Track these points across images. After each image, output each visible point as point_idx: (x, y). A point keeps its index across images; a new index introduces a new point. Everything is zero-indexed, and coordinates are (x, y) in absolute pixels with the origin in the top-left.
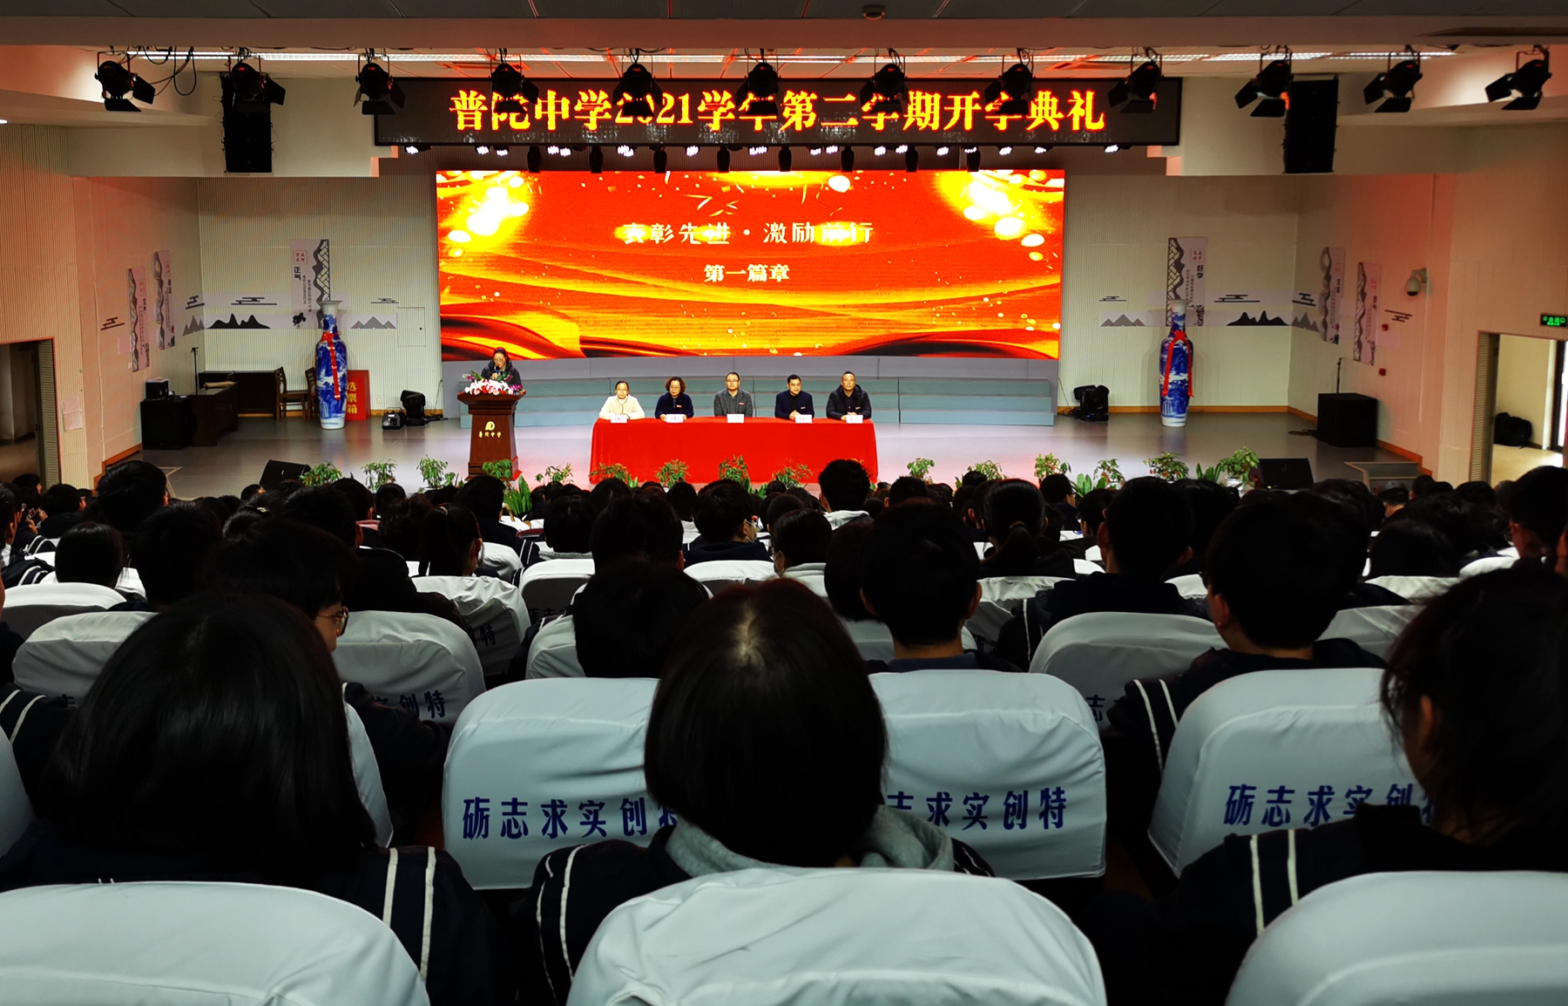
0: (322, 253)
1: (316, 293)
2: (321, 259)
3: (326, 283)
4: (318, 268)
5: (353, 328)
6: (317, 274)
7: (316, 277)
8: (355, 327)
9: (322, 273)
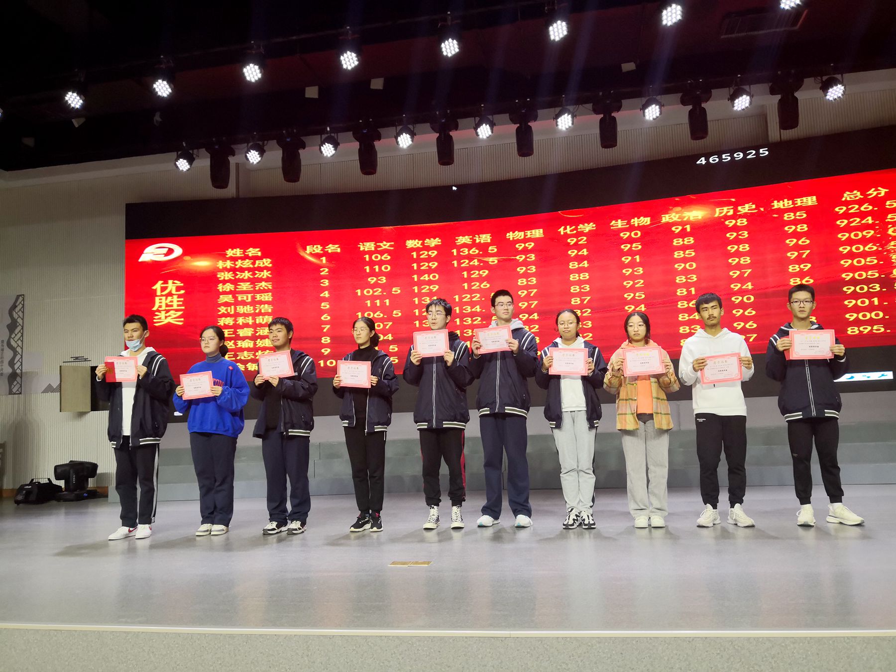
0: (17, 309)
1: (9, 354)
2: (15, 316)
3: (20, 343)
4: (12, 327)
5: (42, 393)
6: (11, 334)
7: (10, 337)
8: (45, 391)
9: (17, 331)
